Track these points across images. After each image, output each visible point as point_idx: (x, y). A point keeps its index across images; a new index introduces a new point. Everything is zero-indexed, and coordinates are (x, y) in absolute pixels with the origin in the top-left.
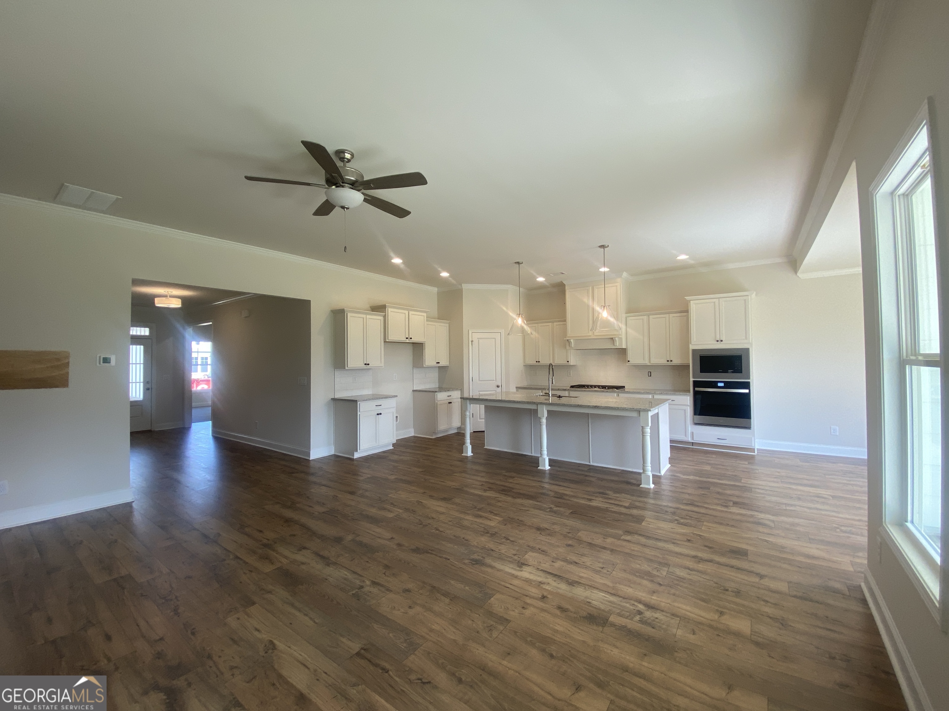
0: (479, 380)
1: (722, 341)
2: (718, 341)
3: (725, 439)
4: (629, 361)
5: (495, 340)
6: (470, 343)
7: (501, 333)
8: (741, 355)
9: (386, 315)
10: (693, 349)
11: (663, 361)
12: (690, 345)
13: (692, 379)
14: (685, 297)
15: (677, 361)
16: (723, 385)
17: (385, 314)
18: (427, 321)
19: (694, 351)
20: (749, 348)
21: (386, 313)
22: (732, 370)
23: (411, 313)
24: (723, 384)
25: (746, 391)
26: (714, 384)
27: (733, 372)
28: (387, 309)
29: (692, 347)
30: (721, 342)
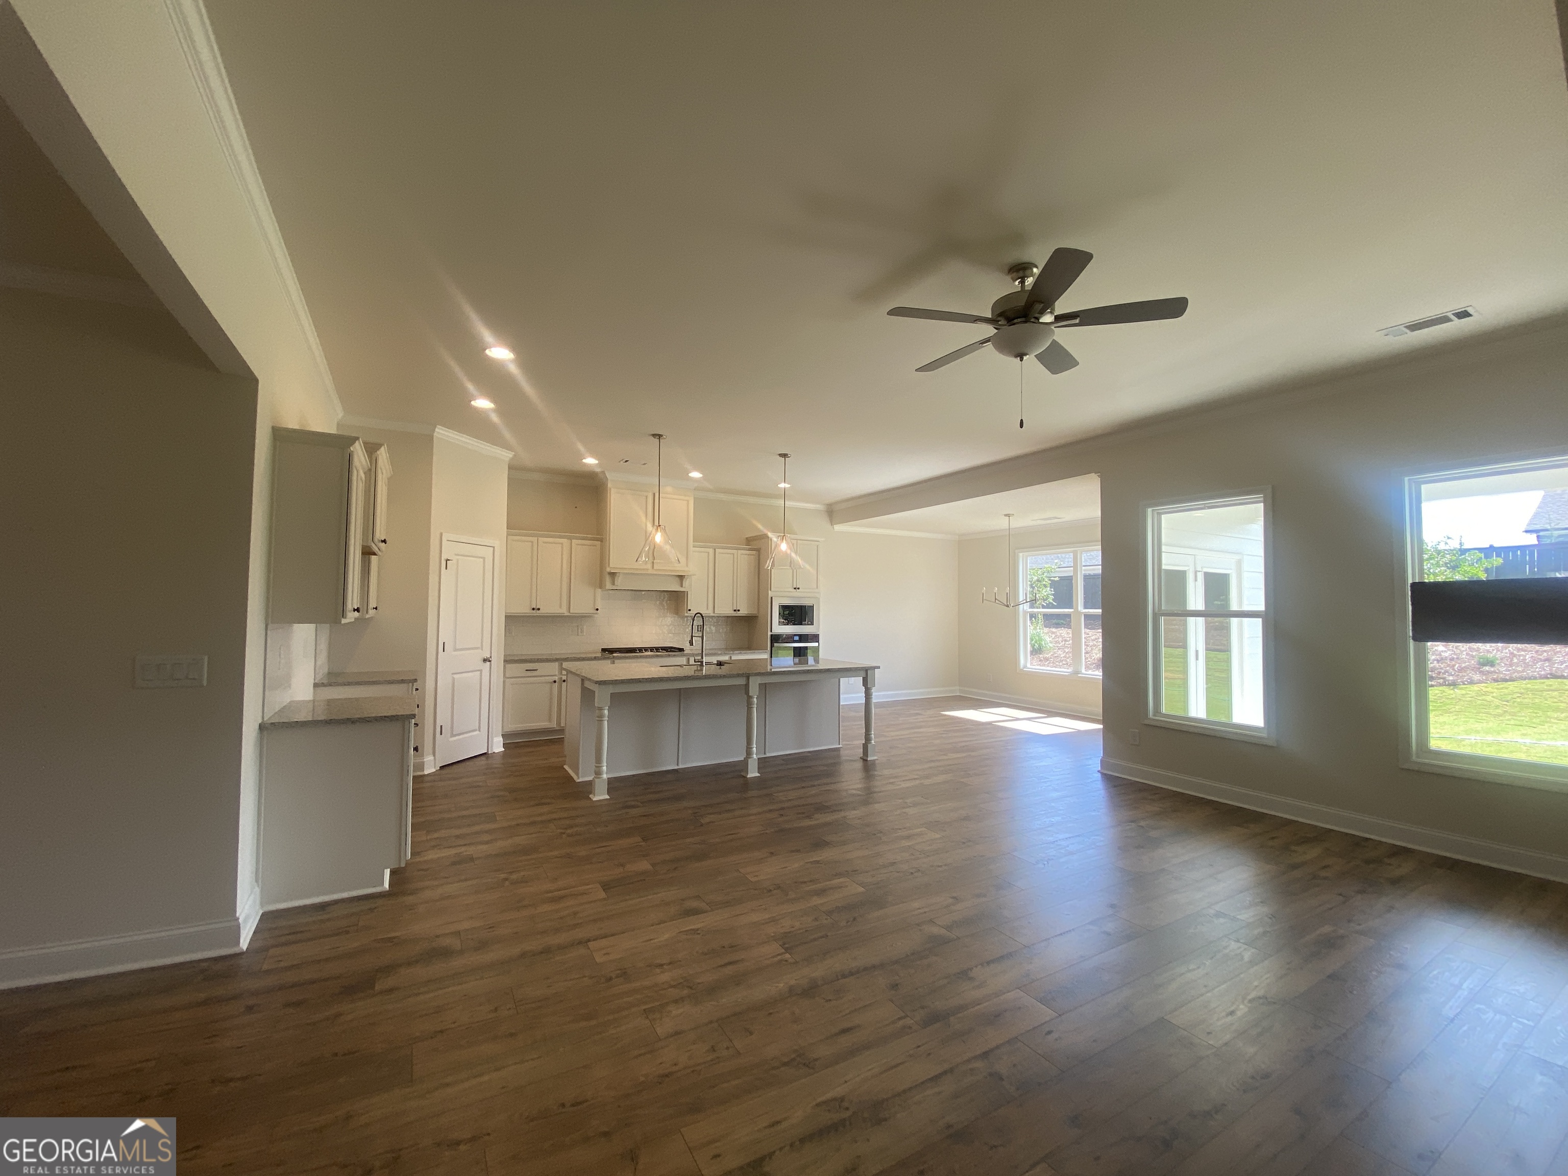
0: (455, 650)
1: (798, 588)
2: (795, 588)
4: (690, 610)
5: (484, 561)
6: (445, 561)
7: (494, 547)
8: (813, 605)
10: (772, 597)
11: (729, 612)
12: (769, 591)
13: (769, 633)
15: (744, 612)
24: (799, 638)
25: (816, 644)
26: (791, 639)
27: (806, 624)
29: (770, 594)
30: (798, 599)
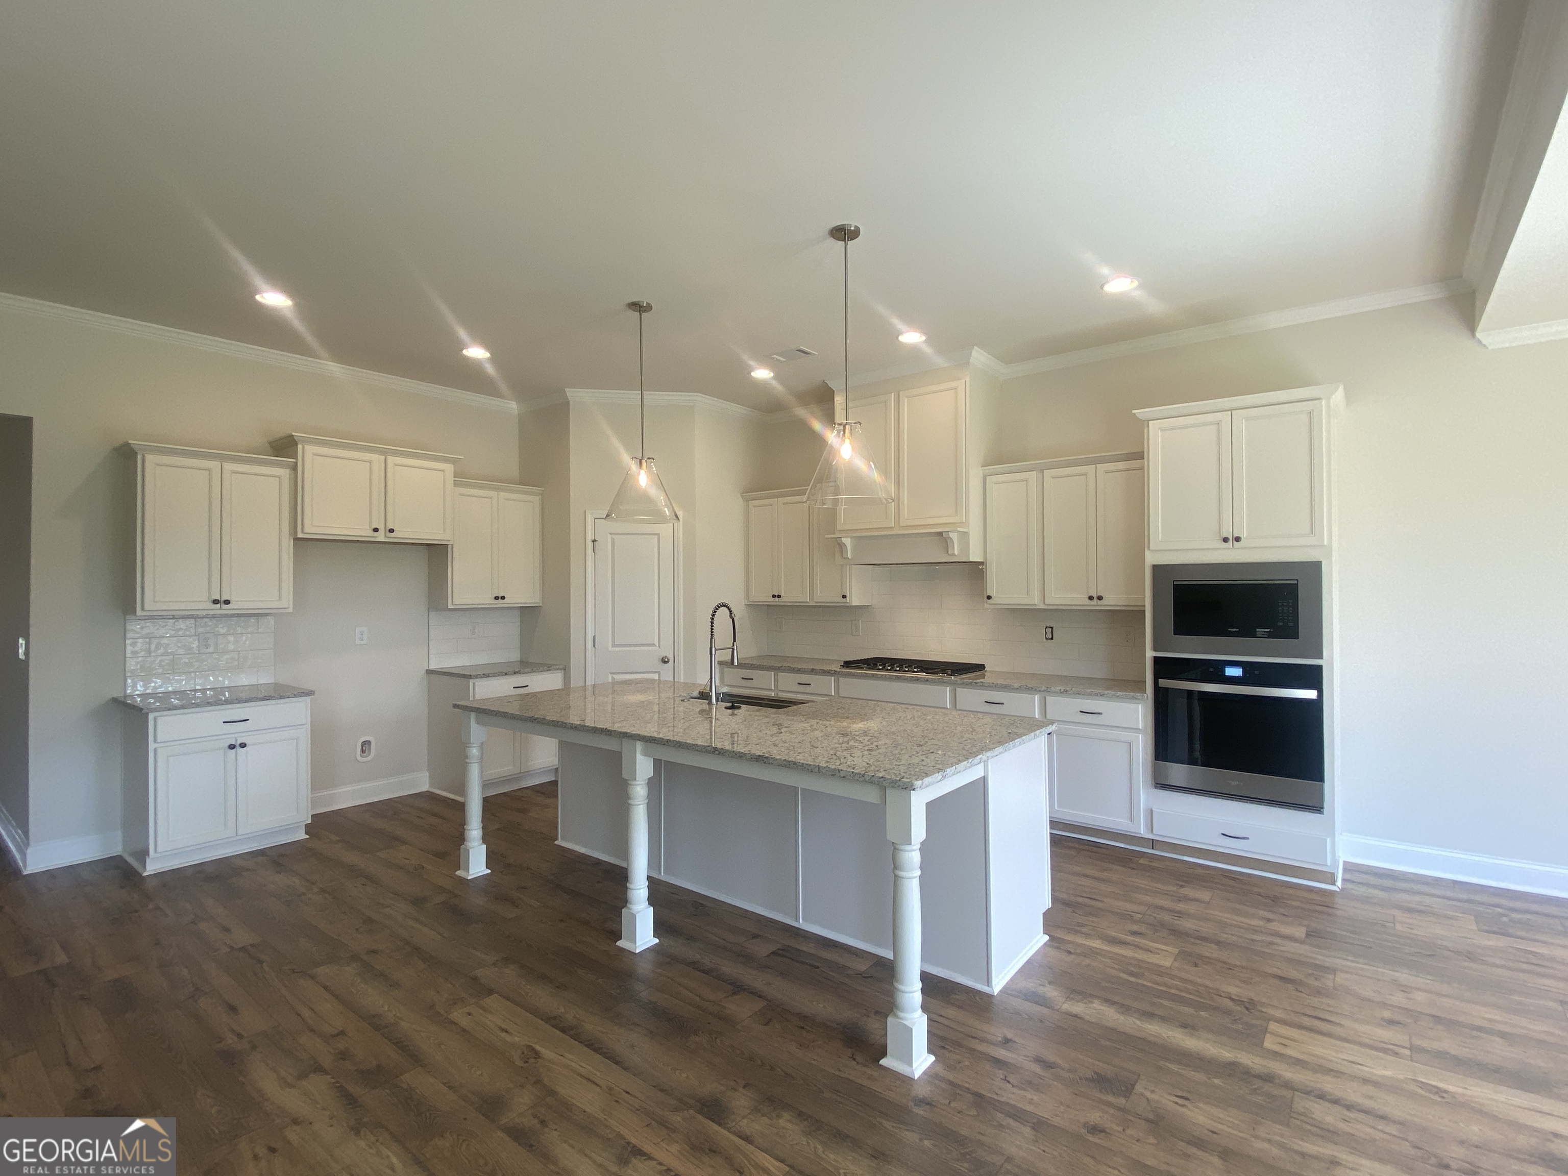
0: (614, 645)
1: (1238, 539)
2: (1225, 540)
3: (1244, 838)
4: (989, 597)
5: (659, 538)
6: (590, 545)
7: (675, 520)
8: (1296, 582)
9: (296, 463)
10: (1154, 565)
11: (1076, 598)
12: (1146, 552)
13: (1150, 654)
14: (1133, 411)
15: (1114, 599)
16: (1241, 674)
17: (294, 460)
18: (456, 484)
19: (1156, 568)
20: (1321, 562)
21: (296, 458)
22: (1268, 630)
23: (391, 459)
24: (1241, 670)
25: (1311, 694)
26: (1214, 671)
27: (1270, 635)
28: (300, 447)
29: (1151, 559)
30: (1235, 542)
